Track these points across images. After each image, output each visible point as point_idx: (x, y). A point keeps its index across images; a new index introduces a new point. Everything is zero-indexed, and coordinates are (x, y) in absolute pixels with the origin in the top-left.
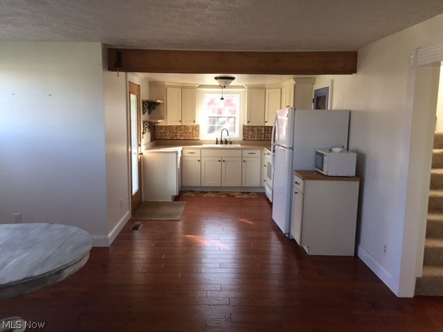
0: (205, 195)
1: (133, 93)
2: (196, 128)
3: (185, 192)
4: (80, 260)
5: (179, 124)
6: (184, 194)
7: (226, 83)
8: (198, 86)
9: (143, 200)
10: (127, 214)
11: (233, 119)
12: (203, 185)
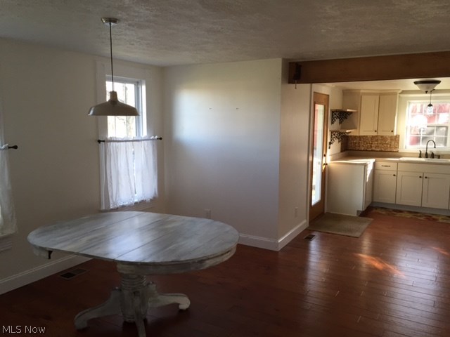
0: (399, 215)
1: (320, 103)
2: (396, 139)
3: (376, 208)
4: (222, 255)
5: (375, 134)
6: (374, 211)
7: (428, 88)
8: (400, 92)
9: (326, 211)
10: (304, 223)
11: (445, 129)
12: (397, 203)
